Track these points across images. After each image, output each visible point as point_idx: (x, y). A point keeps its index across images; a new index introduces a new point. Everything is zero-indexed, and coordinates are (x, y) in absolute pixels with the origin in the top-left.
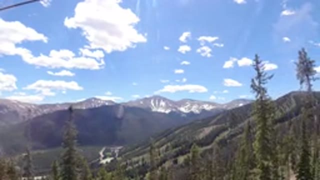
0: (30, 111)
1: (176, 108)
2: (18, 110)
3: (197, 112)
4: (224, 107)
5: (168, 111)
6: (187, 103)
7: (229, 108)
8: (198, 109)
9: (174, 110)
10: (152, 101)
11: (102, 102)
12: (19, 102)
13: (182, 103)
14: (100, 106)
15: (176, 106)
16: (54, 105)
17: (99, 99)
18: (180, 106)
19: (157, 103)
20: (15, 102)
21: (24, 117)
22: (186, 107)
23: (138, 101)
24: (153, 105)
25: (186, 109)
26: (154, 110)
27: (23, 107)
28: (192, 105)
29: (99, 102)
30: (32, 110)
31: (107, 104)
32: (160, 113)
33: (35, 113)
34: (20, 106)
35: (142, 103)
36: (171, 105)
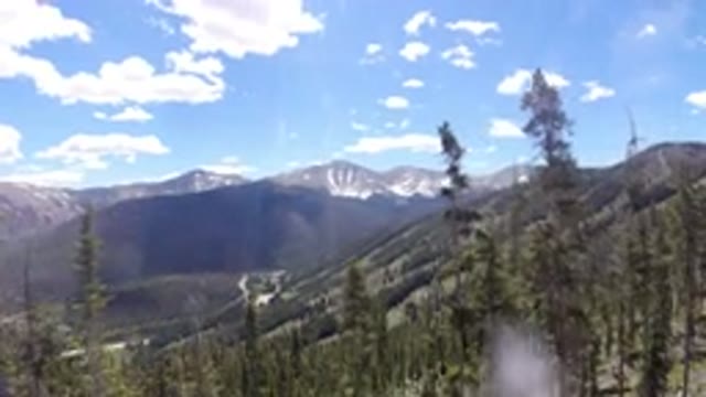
0: (59, 204)
1: (383, 188)
2: (35, 204)
3: (430, 194)
4: (486, 183)
5: (365, 195)
6: (406, 175)
7: (498, 186)
8: (431, 188)
9: (379, 191)
10: (330, 173)
11: (217, 179)
12: (32, 187)
13: (396, 175)
14: (214, 186)
15: (382, 183)
16: (113, 191)
17: (211, 174)
18: (391, 183)
19: (340, 178)
20: (25, 187)
21: (48, 220)
22: (406, 183)
23: (299, 173)
24: (331, 180)
25: (404, 187)
26: (336, 191)
27: (44, 197)
28: (417, 180)
29: (211, 178)
30: (64, 203)
31: (228, 182)
32: (349, 199)
33: (72, 207)
34: (37, 194)
35: (307, 177)
36: (370, 181)
